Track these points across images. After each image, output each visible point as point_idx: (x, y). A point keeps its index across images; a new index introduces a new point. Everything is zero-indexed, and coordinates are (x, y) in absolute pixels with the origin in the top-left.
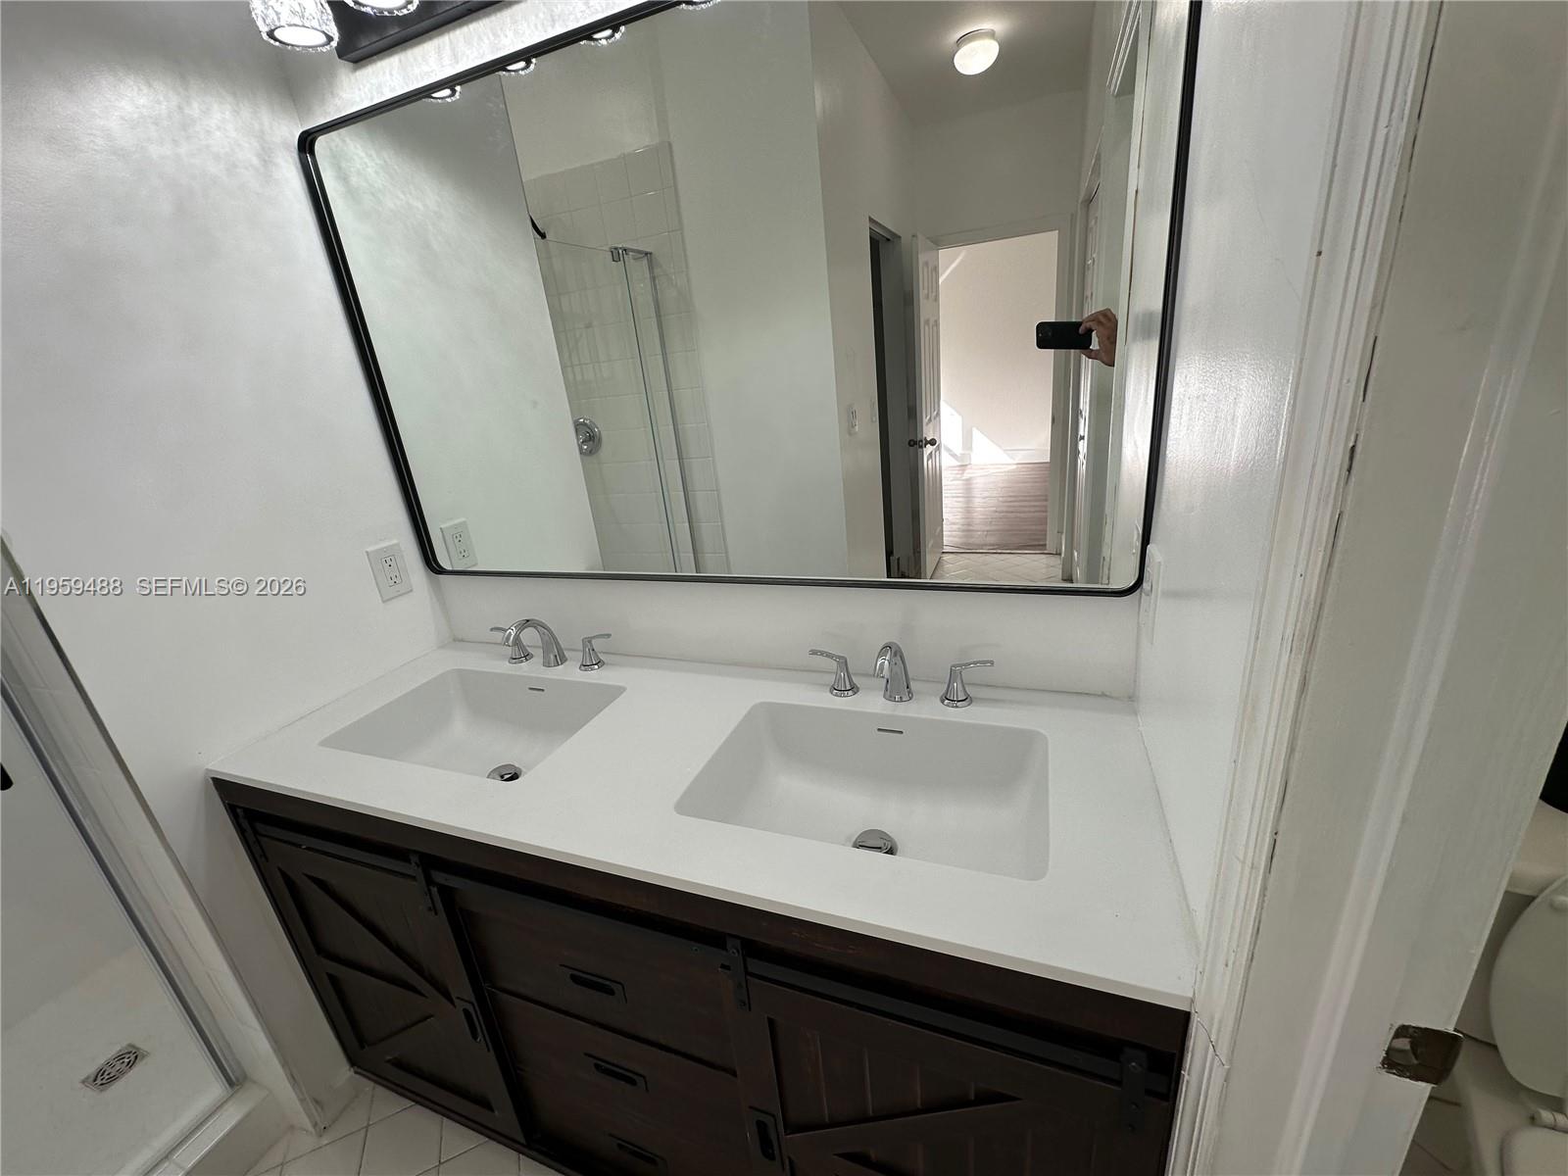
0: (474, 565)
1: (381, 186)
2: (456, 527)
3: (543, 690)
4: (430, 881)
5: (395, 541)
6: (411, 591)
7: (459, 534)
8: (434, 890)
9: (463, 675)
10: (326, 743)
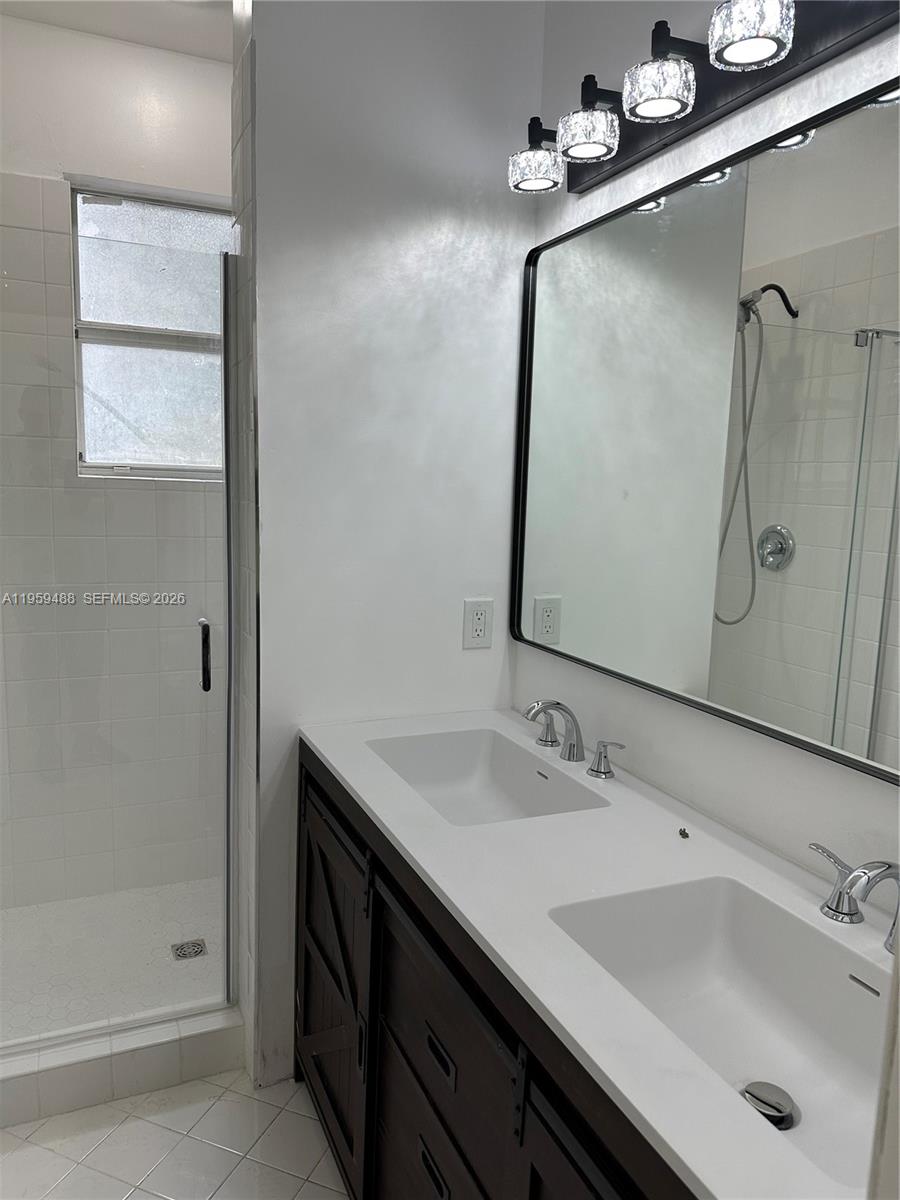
0: (554, 644)
1: (587, 287)
2: (549, 601)
3: (546, 778)
4: (372, 883)
5: (491, 599)
6: (489, 648)
7: (550, 610)
8: (372, 892)
10: (370, 743)
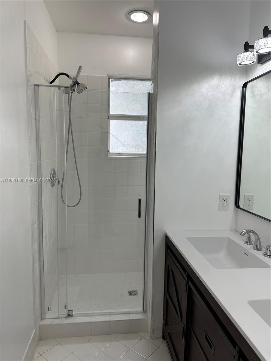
0: (251, 210)
3: (248, 255)
4: (188, 283)
5: (229, 194)
6: (228, 210)
8: (188, 285)
9: (230, 240)
10: (187, 238)
